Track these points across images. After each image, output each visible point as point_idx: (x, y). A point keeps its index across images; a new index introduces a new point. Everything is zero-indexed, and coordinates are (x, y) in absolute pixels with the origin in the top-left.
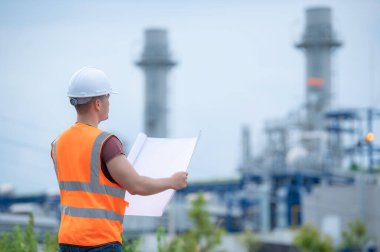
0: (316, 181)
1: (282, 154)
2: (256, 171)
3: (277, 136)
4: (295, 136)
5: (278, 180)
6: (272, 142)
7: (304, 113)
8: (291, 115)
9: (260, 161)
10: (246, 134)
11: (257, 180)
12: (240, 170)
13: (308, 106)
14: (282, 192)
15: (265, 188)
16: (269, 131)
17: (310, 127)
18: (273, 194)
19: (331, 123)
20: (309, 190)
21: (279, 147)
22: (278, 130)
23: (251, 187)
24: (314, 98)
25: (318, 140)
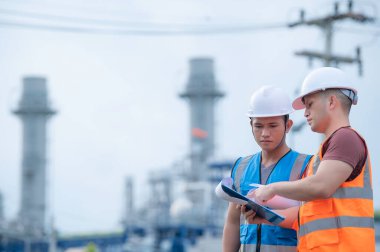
0: (200, 233)
1: (167, 205)
2: (140, 224)
3: (161, 187)
4: (180, 187)
5: (162, 232)
6: (155, 193)
7: (188, 163)
8: (175, 165)
9: (143, 213)
10: (130, 185)
11: (141, 232)
12: (124, 222)
13: (192, 157)
14: (167, 245)
15: (149, 240)
16: (153, 182)
17: (194, 178)
18: (157, 247)
19: (215, 173)
20: (193, 243)
21: (163, 198)
22: (163, 181)
23: (134, 239)
24: (198, 148)
25: (202, 191)
